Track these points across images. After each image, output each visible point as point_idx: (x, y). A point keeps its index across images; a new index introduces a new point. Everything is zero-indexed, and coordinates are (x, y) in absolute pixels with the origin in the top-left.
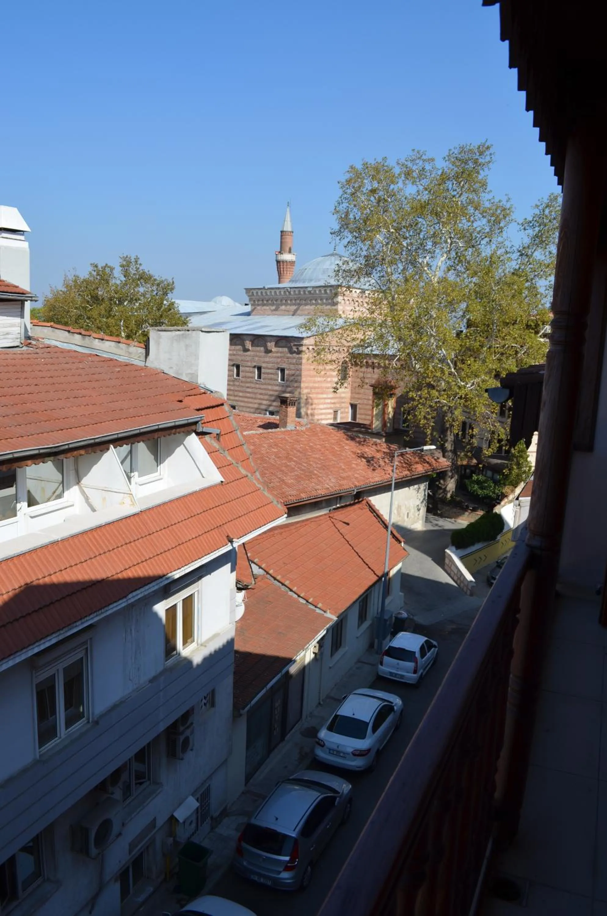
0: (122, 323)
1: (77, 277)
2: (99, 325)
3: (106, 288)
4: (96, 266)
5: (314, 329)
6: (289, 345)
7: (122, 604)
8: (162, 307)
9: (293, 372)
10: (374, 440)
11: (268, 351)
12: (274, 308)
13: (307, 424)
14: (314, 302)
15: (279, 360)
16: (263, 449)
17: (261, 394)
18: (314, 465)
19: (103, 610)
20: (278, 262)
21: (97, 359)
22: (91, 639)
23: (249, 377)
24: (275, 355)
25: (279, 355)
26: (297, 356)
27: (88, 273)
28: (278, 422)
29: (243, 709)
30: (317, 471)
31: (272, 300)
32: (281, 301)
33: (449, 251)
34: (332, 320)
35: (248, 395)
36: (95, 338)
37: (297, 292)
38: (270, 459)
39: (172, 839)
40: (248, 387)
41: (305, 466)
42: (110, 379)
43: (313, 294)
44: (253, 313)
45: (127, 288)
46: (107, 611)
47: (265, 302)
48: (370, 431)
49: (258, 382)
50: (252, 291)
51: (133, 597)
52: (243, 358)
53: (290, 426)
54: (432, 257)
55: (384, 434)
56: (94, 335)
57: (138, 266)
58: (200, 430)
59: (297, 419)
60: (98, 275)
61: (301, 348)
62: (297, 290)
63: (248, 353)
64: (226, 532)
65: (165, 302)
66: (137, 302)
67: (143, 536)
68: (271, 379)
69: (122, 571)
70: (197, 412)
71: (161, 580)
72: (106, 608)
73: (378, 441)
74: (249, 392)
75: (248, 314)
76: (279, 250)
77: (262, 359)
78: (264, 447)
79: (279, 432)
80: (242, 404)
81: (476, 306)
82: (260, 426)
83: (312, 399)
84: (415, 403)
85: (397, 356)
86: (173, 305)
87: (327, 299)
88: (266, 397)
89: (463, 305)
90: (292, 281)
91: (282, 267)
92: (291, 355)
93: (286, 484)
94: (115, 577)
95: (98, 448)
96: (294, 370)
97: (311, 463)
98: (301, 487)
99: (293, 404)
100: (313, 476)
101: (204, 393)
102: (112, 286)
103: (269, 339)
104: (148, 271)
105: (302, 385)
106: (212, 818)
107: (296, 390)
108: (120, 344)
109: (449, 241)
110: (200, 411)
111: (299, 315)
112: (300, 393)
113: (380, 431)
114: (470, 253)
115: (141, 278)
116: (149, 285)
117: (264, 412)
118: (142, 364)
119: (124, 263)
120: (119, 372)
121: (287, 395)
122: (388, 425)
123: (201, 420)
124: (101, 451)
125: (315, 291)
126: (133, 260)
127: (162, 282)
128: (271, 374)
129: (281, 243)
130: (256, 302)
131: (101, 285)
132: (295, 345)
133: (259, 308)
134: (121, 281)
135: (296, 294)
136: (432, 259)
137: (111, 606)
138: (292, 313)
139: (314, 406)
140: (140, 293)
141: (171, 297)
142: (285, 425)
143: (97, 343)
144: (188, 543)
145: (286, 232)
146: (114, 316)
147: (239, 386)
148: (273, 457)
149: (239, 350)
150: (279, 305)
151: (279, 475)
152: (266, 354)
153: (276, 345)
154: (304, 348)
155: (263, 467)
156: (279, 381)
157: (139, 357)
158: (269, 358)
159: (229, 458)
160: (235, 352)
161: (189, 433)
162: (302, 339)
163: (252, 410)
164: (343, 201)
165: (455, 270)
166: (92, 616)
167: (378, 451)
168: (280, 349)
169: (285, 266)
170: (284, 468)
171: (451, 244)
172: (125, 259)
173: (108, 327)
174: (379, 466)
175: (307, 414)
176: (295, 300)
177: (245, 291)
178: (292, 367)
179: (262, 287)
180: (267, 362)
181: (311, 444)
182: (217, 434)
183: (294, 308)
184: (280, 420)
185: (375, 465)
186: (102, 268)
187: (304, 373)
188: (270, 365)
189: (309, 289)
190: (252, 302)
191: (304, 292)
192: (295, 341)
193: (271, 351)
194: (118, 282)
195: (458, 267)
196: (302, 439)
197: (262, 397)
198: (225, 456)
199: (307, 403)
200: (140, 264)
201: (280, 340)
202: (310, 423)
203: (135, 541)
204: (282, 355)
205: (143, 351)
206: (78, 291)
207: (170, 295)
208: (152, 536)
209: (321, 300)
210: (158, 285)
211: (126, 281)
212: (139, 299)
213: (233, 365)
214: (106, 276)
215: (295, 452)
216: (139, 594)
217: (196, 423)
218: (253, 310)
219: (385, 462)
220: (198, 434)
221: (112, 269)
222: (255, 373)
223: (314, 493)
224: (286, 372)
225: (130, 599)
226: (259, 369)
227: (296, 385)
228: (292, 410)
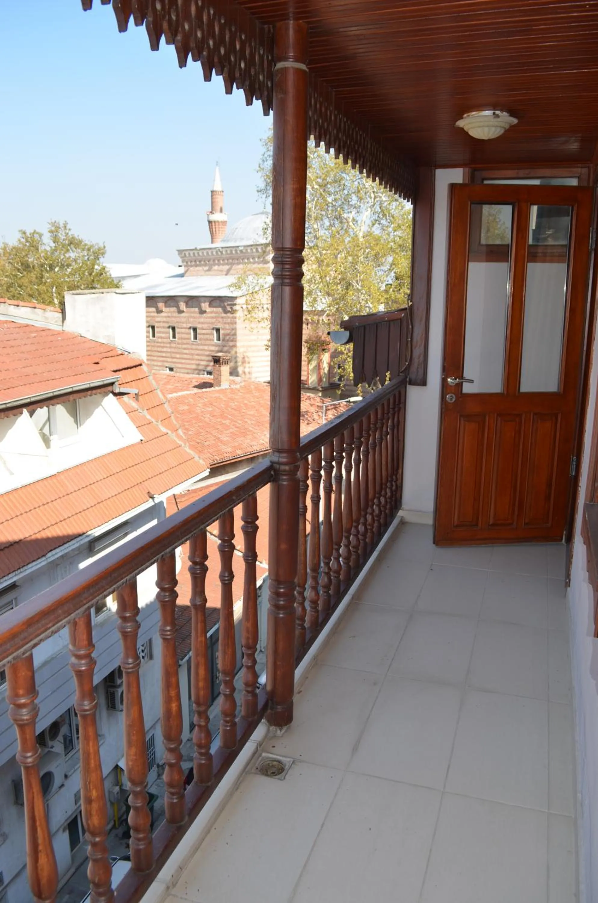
0: (54, 290)
1: (6, 245)
2: (30, 292)
3: (35, 255)
4: (24, 233)
5: (244, 287)
6: (222, 305)
7: (42, 563)
8: (93, 272)
9: (229, 332)
10: (308, 394)
11: (202, 312)
12: (206, 268)
13: (241, 382)
14: (246, 261)
15: (214, 320)
16: (197, 408)
17: (198, 355)
18: (249, 422)
19: (21, 570)
20: (210, 222)
21: (13, 325)
22: (16, 599)
23: (185, 339)
24: (209, 315)
25: (213, 315)
26: (232, 315)
27: (17, 240)
28: (212, 381)
29: (182, 660)
30: (252, 428)
31: (204, 261)
32: (214, 261)
33: (373, 206)
34: (261, 278)
35: (185, 356)
36: (10, 305)
37: (229, 252)
38: (204, 418)
39: (118, 787)
40: (185, 349)
41: (239, 424)
42: (25, 344)
43: (245, 253)
44: (187, 274)
45: (56, 254)
46: (26, 570)
47: (198, 263)
48: (307, 386)
49: (195, 343)
50: (184, 253)
51: (53, 555)
52: (178, 320)
53: (225, 385)
54: (358, 212)
55: (321, 389)
56: (9, 301)
57: (67, 231)
58: (117, 391)
59: (231, 378)
60: (27, 241)
61: (235, 308)
62: (229, 250)
63: (183, 315)
64: (147, 488)
65: (96, 267)
66: (68, 267)
67: (61, 496)
68: (207, 339)
69: (40, 531)
70: (114, 373)
71: (81, 538)
72: (25, 568)
73: (312, 395)
74: (186, 354)
75: (182, 276)
76: (210, 210)
77: (198, 320)
78: (199, 407)
79: (213, 391)
80: (180, 366)
81: (401, 259)
82: (195, 387)
83: (248, 357)
84: (344, 357)
85: (326, 311)
86: (104, 269)
87: (259, 258)
88: (203, 358)
89: (390, 259)
90: (224, 241)
91: (214, 227)
92: (225, 315)
93: (221, 442)
94: (33, 537)
95: (10, 413)
96: (229, 329)
97: (246, 420)
98: (237, 444)
99: (226, 362)
100: (248, 433)
101: (122, 354)
102: (42, 252)
103: (202, 299)
104: (78, 236)
105: (238, 344)
106: (158, 766)
107: (232, 349)
108: (36, 310)
109: (372, 195)
110: (118, 373)
111: (232, 274)
112: (236, 352)
113: (316, 385)
114: (394, 207)
115: (71, 243)
116: (80, 251)
117: (203, 372)
118: (59, 329)
119: (53, 229)
120: (35, 337)
121: (220, 354)
122: (324, 380)
123: (118, 381)
124: (14, 415)
125: (247, 250)
126: (62, 225)
127: (92, 246)
128: (207, 334)
129: (212, 203)
130: (189, 263)
131: (31, 252)
132: (228, 305)
133: (191, 269)
134: (51, 247)
135: (228, 254)
136: (358, 214)
137: (30, 566)
138: (225, 273)
139: (251, 365)
140: (71, 259)
141: (104, 262)
142: (219, 384)
143: (12, 310)
144: (108, 501)
145: (216, 191)
146: (45, 283)
147: (175, 348)
148: (208, 416)
149: (174, 312)
150: (212, 265)
151: (215, 433)
152: (201, 315)
153: (210, 306)
154: (237, 307)
155: (199, 426)
156: (215, 341)
157: (56, 322)
158: (203, 319)
159: (148, 417)
160: (170, 314)
161: (106, 394)
162: (235, 298)
163: (189, 371)
164: (268, 158)
165: (379, 224)
166: (11, 576)
167: (312, 405)
168: (215, 309)
169: (217, 226)
170: (219, 427)
171: (374, 199)
172: (54, 224)
173: (40, 294)
174: (314, 420)
175: (244, 373)
176: (228, 260)
177: (177, 253)
178: (227, 326)
179: (194, 248)
180: (202, 323)
181: (246, 402)
182: (136, 394)
183: (227, 267)
184: (214, 379)
185: (309, 419)
186: (30, 234)
187: (239, 332)
188: (205, 326)
189: (241, 248)
190: (185, 263)
191: (236, 251)
192: (228, 300)
193: (205, 312)
194: (48, 249)
195: (382, 222)
196: (236, 397)
197: (199, 357)
198: (144, 415)
199: (244, 362)
200: (70, 229)
201: (215, 299)
202: (245, 381)
203: (52, 501)
204: (217, 315)
205: (60, 315)
206: (8, 259)
207: (101, 260)
208: (70, 496)
209: (253, 258)
210: (89, 250)
211: (55, 247)
212: (70, 265)
213: (149, 327)
214: (35, 243)
215: (230, 409)
216: (59, 552)
217: (112, 384)
218: (186, 272)
219: (319, 416)
220: (115, 394)
221: (41, 235)
222: (190, 334)
223: (250, 450)
224: (222, 332)
225: (49, 557)
226: (195, 330)
227: (231, 344)
228: (225, 369)
